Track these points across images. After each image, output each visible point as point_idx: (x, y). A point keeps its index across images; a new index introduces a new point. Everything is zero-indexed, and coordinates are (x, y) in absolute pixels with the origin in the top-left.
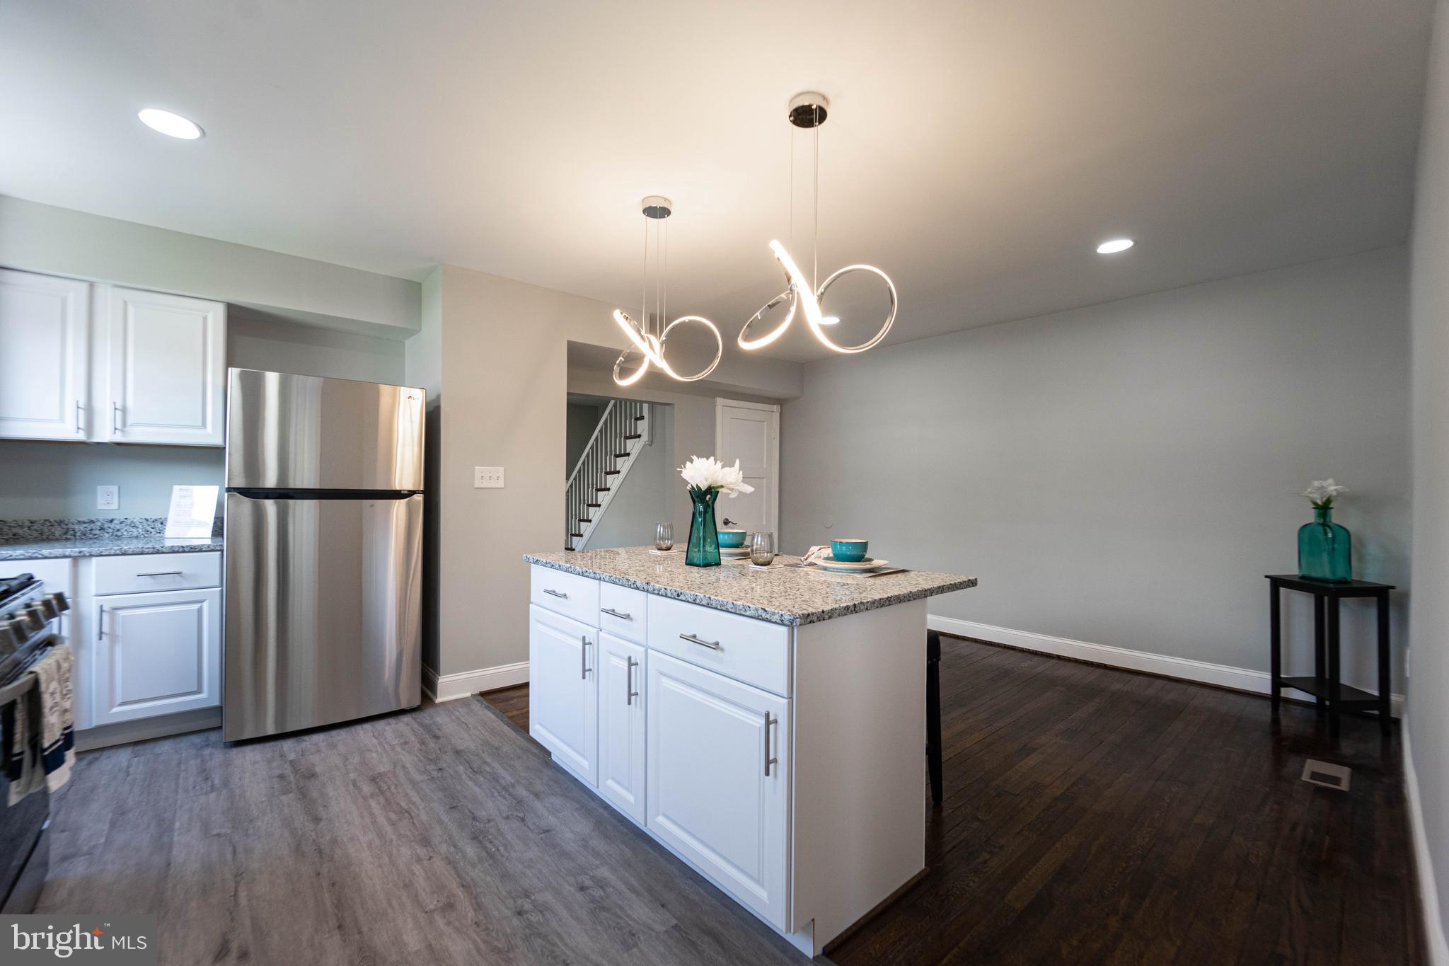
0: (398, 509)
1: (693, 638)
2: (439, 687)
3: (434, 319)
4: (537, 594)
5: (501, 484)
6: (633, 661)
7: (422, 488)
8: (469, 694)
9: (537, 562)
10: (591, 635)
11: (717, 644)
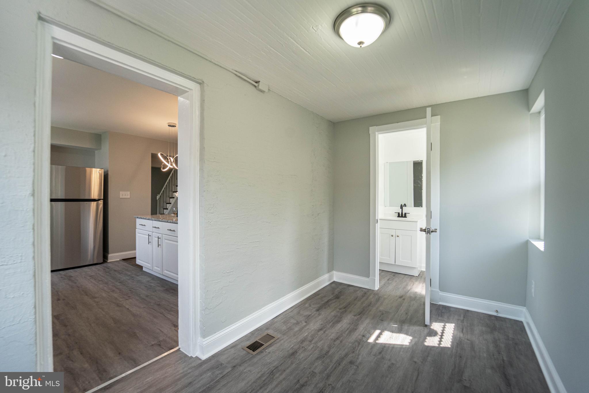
0: (93, 205)
1: (170, 230)
2: (109, 257)
3: (106, 147)
4: (138, 226)
5: (129, 197)
6: (159, 237)
7: (102, 198)
8: (119, 260)
9: (138, 218)
10: (150, 233)
11: (174, 230)
